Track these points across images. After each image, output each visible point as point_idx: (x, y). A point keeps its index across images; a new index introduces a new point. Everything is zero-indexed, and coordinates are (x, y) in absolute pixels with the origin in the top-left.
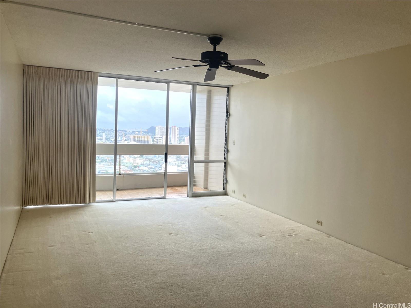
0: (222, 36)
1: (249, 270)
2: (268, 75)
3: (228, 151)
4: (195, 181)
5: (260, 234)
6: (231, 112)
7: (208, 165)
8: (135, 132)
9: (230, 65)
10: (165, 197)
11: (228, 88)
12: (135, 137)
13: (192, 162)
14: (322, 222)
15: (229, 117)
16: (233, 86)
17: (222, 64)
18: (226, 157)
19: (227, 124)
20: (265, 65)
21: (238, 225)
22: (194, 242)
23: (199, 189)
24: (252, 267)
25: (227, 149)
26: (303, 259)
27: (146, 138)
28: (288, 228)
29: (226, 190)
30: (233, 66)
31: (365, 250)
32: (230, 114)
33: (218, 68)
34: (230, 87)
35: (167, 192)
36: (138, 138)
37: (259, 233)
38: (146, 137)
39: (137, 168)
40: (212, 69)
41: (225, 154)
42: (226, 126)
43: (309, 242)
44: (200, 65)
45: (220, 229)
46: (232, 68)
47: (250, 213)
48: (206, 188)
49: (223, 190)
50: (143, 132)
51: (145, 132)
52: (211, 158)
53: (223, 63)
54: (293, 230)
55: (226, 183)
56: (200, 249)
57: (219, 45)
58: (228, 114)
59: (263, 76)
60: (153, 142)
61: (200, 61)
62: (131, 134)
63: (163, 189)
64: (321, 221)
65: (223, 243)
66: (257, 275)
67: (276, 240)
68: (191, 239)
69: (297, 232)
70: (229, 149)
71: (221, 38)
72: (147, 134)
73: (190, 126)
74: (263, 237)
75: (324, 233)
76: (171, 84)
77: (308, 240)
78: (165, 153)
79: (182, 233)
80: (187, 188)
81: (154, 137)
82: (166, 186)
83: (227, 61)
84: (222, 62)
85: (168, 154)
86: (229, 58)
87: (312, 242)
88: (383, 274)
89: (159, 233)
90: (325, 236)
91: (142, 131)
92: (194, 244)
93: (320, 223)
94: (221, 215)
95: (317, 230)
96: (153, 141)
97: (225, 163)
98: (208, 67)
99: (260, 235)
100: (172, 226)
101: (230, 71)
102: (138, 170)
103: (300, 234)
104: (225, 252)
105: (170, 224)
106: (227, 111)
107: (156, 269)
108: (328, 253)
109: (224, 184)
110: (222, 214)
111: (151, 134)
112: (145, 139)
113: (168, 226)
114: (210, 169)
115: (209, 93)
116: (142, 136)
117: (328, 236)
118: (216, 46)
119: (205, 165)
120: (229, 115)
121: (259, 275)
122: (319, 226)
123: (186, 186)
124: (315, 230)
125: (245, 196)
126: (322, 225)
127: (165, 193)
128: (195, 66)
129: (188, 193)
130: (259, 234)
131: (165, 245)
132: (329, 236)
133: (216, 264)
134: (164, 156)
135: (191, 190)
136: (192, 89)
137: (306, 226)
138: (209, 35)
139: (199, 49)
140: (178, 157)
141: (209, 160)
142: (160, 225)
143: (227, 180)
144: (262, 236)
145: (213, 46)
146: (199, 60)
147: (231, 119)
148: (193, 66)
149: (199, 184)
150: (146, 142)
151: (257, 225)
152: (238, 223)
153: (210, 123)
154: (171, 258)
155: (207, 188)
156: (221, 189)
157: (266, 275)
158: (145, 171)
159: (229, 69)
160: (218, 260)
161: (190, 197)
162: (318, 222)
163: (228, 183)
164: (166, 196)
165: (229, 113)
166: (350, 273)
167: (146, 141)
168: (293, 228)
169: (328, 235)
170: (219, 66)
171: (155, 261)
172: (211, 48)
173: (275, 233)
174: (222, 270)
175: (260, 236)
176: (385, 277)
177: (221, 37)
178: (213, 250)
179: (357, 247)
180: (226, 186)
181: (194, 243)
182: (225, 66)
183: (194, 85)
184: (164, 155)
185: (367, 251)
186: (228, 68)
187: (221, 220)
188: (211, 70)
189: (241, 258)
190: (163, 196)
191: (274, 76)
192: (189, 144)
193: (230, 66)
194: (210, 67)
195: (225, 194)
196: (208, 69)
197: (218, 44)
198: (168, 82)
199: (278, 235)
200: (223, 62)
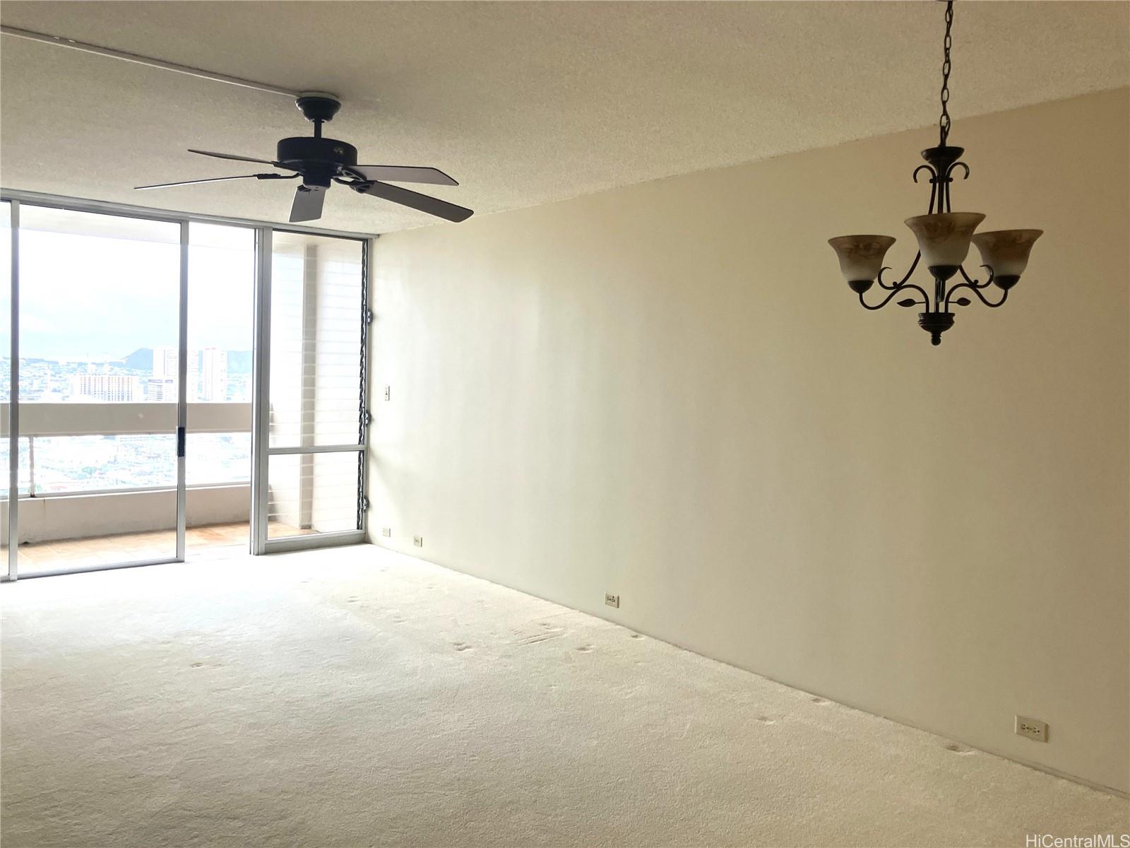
0: (337, 97)
1: (426, 745)
2: (471, 213)
3: (370, 419)
4: (272, 509)
5: (458, 645)
6: (378, 307)
7: (311, 461)
8: (86, 364)
9: (364, 178)
10: (181, 559)
11: (366, 242)
12: (87, 380)
13: (262, 452)
14: (618, 597)
15: (370, 324)
16: (379, 235)
17: (341, 174)
18: (363, 437)
19: (365, 341)
20: (458, 184)
21: (398, 624)
22: (270, 682)
23: (287, 528)
24: (433, 736)
25: (368, 412)
26: (571, 700)
27: (123, 384)
28: (532, 621)
29: (366, 528)
30: (372, 182)
31: (722, 664)
32: (374, 316)
33: (328, 185)
34: (372, 239)
35: (187, 542)
36: (97, 383)
37: (455, 641)
38: (123, 379)
39: (96, 474)
40: (313, 187)
41: (362, 427)
42: (362, 348)
43: (587, 654)
44: (277, 175)
45: (348, 640)
46: (368, 187)
47: (431, 588)
48: (307, 527)
49: (358, 528)
50: (112, 367)
51: (119, 365)
52: (320, 441)
53: (343, 172)
54: (546, 627)
55: (365, 508)
56: (288, 702)
57: (331, 122)
58: (368, 316)
59: (457, 214)
60: (145, 396)
61: (276, 164)
62: (72, 372)
63: (173, 536)
64: (616, 596)
65: (354, 677)
66: (447, 758)
67: (502, 657)
68: (259, 676)
69: (556, 630)
70: (373, 413)
71: (334, 101)
72: (127, 372)
73: (255, 347)
74: (466, 650)
75: (623, 626)
76: (193, 226)
77: (583, 649)
78: (177, 427)
79: (231, 660)
80: (249, 527)
81: (150, 381)
82: (182, 525)
83: (355, 167)
84: (340, 168)
85: (187, 430)
86: (361, 159)
87: (594, 652)
88: (764, 719)
89: (160, 664)
90: (626, 635)
91: (110, 363)
92: (269, 689)
93: (613, 600)
94: (350, 599)
95: (607, 620)
96: (146, 392)
97: (363, 451)
98: (300, 181)
99: (460, 647)
100: (201, 642)
101: (364, 194)
102: (98, 481)
103: (565, 636)
104: (360, 702)
105: (197, 637)
106: (366, 305)
107: (148, 773)
108: (634, 679)
109: (358, 512)
110: (351, 597)
111: (138, 372)
112: (121, 385)
113: (189, 643)
114: (317, 470)
115: (312, 252)
116: (111, 377)
117: (634, 634)
118: (322, 124)
119: (304, 461)
120: (372, 317)
121: (452, 757)
122: (611, 611)
123: (247, 522)
124: (602, 622)
125: (419, 542)
126: (618, 607)
127: (180, 546)
128: (261, 176)
129: (252, 543)
130: (455, 644)
131: (179, 700)
132: (637, 633)
133: (334, 737)
134: (174, 438)
135: (260, 533)
136: (257, 241)
137: (580, 612)
138: (301, 92)
139: (274, 129)
140: (226, 440)
141: (315, 445)
142: (163, 643)
143: (368, 501)
144: (464, 649)
145: (313, 123)
146: (270, 161)
147: (378, 329)
148: (254, 176)
149: (287, 516)
150: (123, 397)
151: (451, 618)
152: (399, 620)
153: (315, 339)
154: (196, 736)
155: (309, 527)
156: (350, 526)
157: (471, 754)
158: (122, 482)
159: (361, 191)
160: (339, 727)
161: (258, 555)
162: (608, 599)
163: (370, 509)
164: (184, 556)
165: (370, 310)
166: (684, 725)
167: (123, 391)
168: (548, 621)
169: (636, 631)
170: (332, 180)
171: (145, 749)
172: (307, 130)
173: (500, 638)
174: (350, 754)
175: (459, 650)
176: (768, 726)
177: (336, 99)
178: (326, 700)
179: (703, 656)
180: (366, 516)
181: (269, 685)
182: (350, 180)
183: (264, 230)
184: (175, 433)
185: (726, 666)
186: (359, 186)
187: (349, 615)
188: (309, 190)
189: (405, 716)
190: (173, 555)
191: (491, 213)
192: (251, 402)
193: (362, 180)
194: (305, 181)
195: (364, 540)
196: (301, 188)
197: (329, 118)
198: (183, 221)
199: (508, 642)
200: (342, 169)
